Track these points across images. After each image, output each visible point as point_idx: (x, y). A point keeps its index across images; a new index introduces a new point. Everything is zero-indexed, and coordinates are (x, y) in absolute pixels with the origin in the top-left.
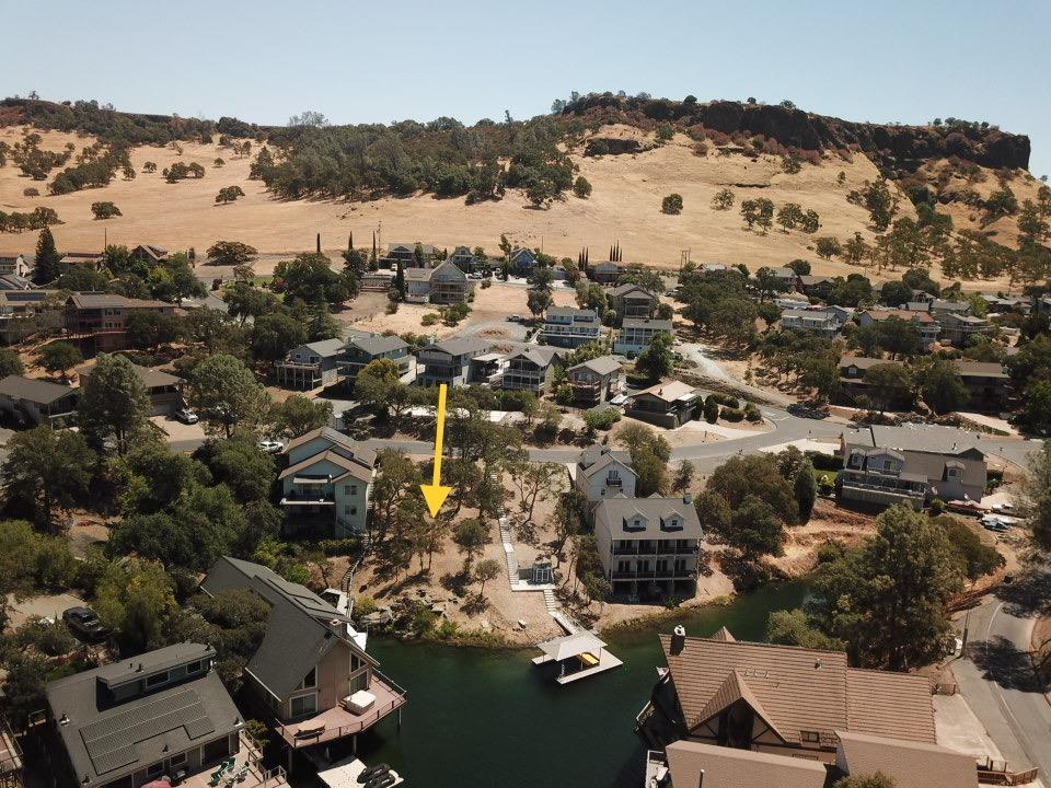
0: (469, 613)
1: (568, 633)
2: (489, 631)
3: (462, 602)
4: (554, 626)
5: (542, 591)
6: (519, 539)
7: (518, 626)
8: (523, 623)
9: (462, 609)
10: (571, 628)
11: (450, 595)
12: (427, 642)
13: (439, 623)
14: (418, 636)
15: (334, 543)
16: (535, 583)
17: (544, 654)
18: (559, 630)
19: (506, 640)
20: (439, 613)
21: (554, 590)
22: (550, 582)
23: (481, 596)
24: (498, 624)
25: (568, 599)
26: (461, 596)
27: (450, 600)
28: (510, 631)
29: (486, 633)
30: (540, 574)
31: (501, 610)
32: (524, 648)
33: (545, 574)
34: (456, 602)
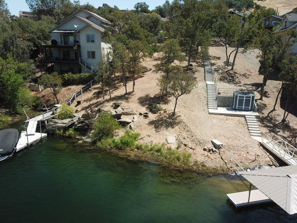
0: (156, 127)
1: (282, 163)
2: (174, 147)
3: (152, 117)
4: (261, 152)
5: (244, 116)
6: (221, 80)
7: (211, 146)
8: (218, 143)
9: (151, 123)
10: (287, 157)
11: (144, 110)
12: (100, 150)
13: (120, 134)
14: (94, 143)
15: (74, 76)
16: (235, 110)
17: (251, 187)
18: (268, 158)
19: (192, 160)
20: (124, 124)
21: (257, 117)
22: (253, 110)
23: (174, 114)
24: (187, 141)
25: (275, 126)
26: (154, 112)
27: (141, 114)
28: (199, 150)
29: (170, 149)
30: (241, 101)
31: (192, 128)
32: (216, 173)
33: (248, 101)
34: (146, 116)
